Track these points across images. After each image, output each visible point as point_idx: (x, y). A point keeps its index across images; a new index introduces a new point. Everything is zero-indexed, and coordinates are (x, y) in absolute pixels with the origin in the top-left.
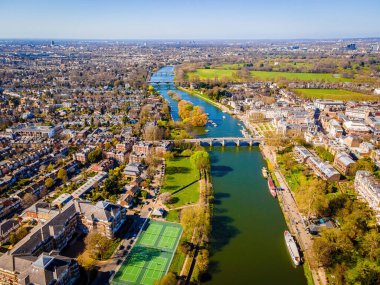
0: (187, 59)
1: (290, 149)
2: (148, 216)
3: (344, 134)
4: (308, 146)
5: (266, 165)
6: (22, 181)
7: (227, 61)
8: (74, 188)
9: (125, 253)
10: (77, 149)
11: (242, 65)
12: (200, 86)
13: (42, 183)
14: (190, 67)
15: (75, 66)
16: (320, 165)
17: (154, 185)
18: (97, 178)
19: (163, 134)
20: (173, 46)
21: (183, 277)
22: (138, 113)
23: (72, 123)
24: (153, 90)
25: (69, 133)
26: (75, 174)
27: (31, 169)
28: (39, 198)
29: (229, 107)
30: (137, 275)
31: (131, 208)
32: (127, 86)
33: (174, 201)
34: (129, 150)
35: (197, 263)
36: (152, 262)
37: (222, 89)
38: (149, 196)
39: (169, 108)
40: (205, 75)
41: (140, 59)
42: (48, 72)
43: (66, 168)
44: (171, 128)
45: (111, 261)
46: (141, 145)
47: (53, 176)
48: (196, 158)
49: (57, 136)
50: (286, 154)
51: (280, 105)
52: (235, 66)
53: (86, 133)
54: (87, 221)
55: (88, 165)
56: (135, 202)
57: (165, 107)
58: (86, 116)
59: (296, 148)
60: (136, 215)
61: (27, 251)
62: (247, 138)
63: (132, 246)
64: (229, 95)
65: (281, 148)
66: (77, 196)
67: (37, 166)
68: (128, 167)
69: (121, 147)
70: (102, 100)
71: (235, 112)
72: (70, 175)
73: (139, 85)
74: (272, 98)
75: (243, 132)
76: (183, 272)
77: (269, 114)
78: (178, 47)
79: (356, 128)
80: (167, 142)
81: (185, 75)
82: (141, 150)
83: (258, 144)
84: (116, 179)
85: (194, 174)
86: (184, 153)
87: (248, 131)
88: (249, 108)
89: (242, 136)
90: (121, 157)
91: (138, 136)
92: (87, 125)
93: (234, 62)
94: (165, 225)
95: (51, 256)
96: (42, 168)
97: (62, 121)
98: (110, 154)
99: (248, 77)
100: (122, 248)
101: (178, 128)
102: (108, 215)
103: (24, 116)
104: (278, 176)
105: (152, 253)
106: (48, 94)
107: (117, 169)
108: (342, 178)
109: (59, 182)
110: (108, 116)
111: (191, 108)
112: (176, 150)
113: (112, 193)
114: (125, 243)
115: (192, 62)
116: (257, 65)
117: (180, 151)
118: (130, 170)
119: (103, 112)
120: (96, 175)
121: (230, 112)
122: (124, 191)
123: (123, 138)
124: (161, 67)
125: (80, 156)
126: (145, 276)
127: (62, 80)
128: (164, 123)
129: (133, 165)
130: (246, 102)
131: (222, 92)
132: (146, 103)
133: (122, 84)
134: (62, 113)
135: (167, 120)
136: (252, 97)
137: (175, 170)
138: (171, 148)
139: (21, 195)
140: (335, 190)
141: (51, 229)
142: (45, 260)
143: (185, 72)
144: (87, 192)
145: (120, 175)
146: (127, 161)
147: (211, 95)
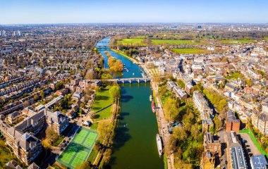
0: (118, 33)
1: (165, 83)
2: (81, 125)
3: (192, 71)
4: (174, 80)
5: (152, 94)
6: (25, 94)
7: (139, 34)
8: (46, 103)
9: (66, 145)
10: (51, 81)
11: (147, 36)
12: (123, 48)
13: (33, 97)
14: (119, 38)
15: (60, 37)
16: (178, 91)
17: (87, 106)
18: (58, 98)
19: (97, 75)
20: (112, 26)
21: (95, 165)
22: (86, 63)
23: (52, 67)
24: (96, 51)
25: (49, 72)
26: (48, 94)
27: (30, 89)
28: (30, 104)
29: (137, 60)
30: (70, 160)
31: (73, 119)
32: (83, 48)
33: (97, 117)
34: (77, 85)
35: (104, 157)
36: (79, 153)
37: (134, 50)
38: (83, 113)
39: (103, 61)
40: (126, 42)
41: (93, 34)
42: (47, 40)
43: (44, 91)
44: (102, 73)
45: (58, 148)
46: (84, 82)
47: (38, 94)
48: (112, 90)
49: (44, 74)
50: (163, 86)
51: (164, 58)
52: (144, 37)
53: (58, 73)
54: (49, 121)
55: (55, 91)
56: (76, 115)
57: (101, 60)
58: (59, 64)
59: (168, 82)
60: (75, 123)
61: (21, 129)
62: (144, 78)
63: (70, 141)
64: (138, 53)
65: (161, 83)
66: (46, 107)
67: (32, 88)
68: (75, 94)
69: (73, 82)
70: (69, 56)
71: (140, 63)
72: (46, 95)
73: (89, 48)
74: (160, 55)
75: (143, 75)
76: (95, 163)
77: (157, 63)
78: (114, 27)
79: (197, 68)
80: (98, 81)
81: (115, 42)
82: (84, 84)
83: (149, 81)
84: (67, 100)
85: (111, 100)
86: (107, 88)
87: (145, 74)
88: (147, 60)
89: (142, 77)
90: (72, 88)
91: (83, 77)
92: (59, 68)
93: (143, 35)
94: (90, 131)
95: (30, 135)
96: (34, 89)
97: (48, 66)
98: (67, 86)
99: (149, 43)
100: (64, 141)
101: (107, 72)
102: (59, 120)
103: (32, 62)
104: (158, 100)
105: (80, 148)
106: (44, 51)
107: (69, 95)
108: (188, 96)
109: (40, 98)
110: (70, 64)
111: (115, 61)
112: (103, 86)
113: (64, 108)
114: (66, 139)
115: (121, 35)
116: (155, 36)
117: (105, 86)
118: (76, 96)
119: (68, 62)
120: (58, 97)
121: (137, 63)
122: (71, 108)
123: (75, 77)
124: (104, 38)
125: (52, 85)
126: (74, 161)
127: (52, 44)
128: (98, 69)
129: (77, 93)
130: (146, 57)
131: (133, 51)
132: (91, 58)
133: (81, 47)
134: (48, 62)
135: (101, 68)
136: (149, 54)
137: (100, 98)
138: (100, 84)
139: (24, 101)
140: (184, 104)
141: (32, 121)
142: (27, 136)
143: (116, 40)
144: (52, 106)
145: (70, 98)
146: (75, 90)
147: (128, 54)
